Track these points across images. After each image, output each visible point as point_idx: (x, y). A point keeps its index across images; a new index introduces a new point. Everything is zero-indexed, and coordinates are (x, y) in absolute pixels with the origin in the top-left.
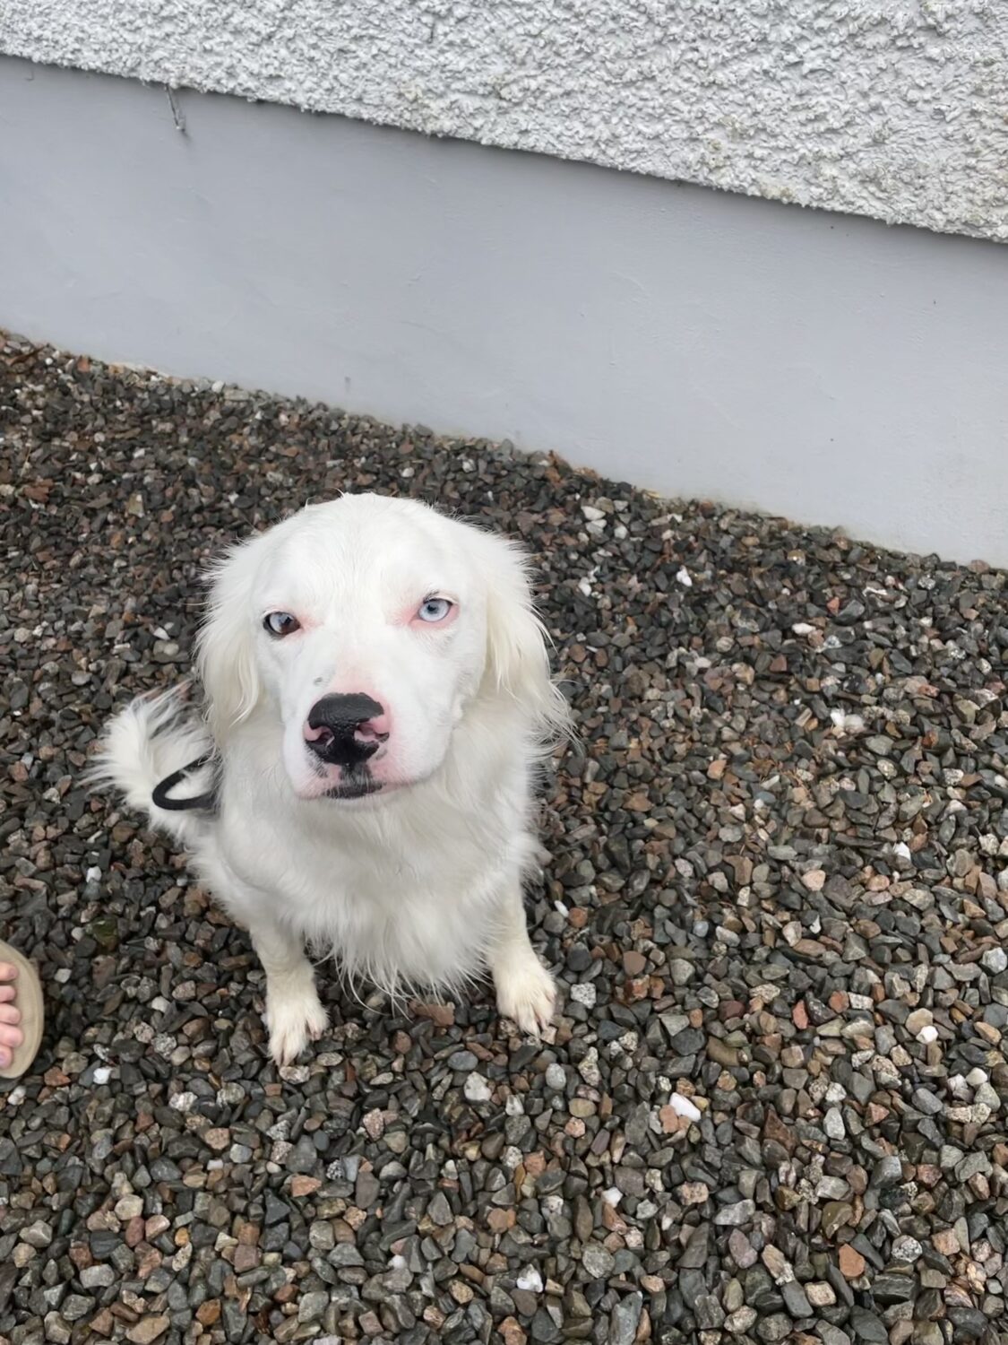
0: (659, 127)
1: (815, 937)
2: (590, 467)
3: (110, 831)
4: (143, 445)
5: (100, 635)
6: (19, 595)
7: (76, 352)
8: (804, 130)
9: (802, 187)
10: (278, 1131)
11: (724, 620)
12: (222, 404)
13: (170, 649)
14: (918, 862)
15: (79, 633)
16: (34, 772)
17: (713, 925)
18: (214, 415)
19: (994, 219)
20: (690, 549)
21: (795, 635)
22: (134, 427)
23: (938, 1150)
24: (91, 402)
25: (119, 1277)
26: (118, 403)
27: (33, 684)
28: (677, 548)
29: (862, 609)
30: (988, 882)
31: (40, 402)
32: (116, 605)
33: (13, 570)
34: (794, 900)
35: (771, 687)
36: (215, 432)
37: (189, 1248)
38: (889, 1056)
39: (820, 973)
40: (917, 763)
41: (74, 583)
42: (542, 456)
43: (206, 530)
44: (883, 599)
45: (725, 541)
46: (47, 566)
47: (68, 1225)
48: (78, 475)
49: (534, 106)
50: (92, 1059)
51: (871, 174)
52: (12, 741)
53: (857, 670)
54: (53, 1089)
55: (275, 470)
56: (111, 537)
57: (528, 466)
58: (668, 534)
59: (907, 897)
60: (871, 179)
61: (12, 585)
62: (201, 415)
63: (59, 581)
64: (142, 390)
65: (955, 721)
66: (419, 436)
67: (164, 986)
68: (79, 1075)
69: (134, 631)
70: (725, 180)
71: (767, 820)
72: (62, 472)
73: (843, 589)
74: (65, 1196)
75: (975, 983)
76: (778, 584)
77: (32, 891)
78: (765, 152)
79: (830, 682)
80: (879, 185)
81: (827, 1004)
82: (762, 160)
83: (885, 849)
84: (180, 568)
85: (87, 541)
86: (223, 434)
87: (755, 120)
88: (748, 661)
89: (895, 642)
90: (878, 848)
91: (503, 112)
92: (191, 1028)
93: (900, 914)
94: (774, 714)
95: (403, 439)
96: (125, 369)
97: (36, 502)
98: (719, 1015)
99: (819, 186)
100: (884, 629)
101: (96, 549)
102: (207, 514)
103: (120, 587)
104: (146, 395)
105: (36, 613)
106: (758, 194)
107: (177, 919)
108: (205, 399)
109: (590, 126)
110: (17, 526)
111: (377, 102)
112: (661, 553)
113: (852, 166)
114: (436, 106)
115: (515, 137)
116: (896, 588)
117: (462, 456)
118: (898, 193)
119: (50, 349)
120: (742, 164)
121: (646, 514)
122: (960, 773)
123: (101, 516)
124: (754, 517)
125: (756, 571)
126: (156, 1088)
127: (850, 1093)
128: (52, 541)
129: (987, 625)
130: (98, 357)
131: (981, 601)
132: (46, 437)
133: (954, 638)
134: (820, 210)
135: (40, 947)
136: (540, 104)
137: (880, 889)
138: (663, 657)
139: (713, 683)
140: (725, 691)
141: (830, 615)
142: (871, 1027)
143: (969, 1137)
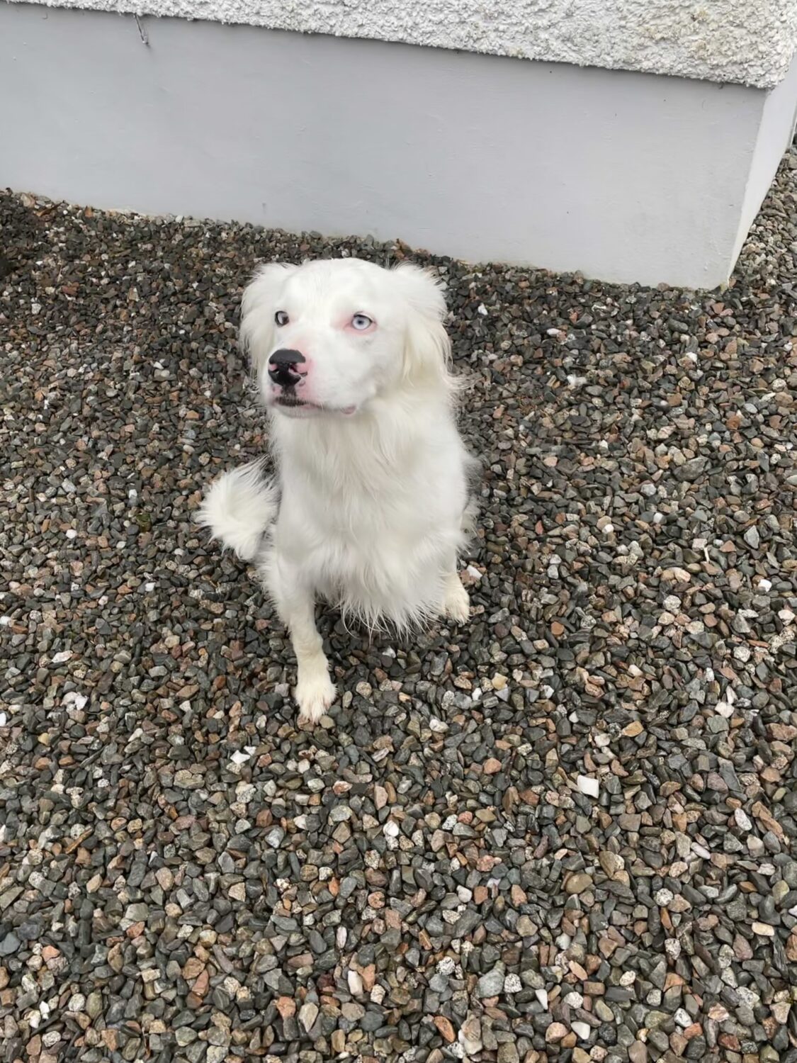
0: (442, 16)
1: (549, 490)
2: (423, 249)
3: (140, 472)
4: (134, 259)
5: (120, 369)
6: (67, 351)
7: (83, 205)
8: (526, 11)
9: (529, 47)
10: (249, 602)
11: (506, 331)
12: (183, 230)
13: (165, 374)
14: (611, 448)
15: (107, 370)
16: (90, 444)
17: (492, 489)
18: (178, 237)
19: (640, 58)
20: (485, 292)
21: (549, 337)
22: (126, 249)
23: (607, 578)
24: (97, 235)
25: (170, 672)
26: (115, 235)
27: (83, 399)
28: (478, 292)
29: (591, 318)
30: (649, 453)
31: (63, 238)
32: (128, 352)
33: (60, 337)
34: (538, 473)
35: (532, 366)
36: (180, 248)
37: (206, 655)
38: (586, 542)
39: (550, 506)
40: (615, 398)
41: (100, 342)
42: (392, 243)
43: (179, 305)
44: (604, 312)
45: (509, 286)
46: (82, 333)
47: (140, 652)
48: (94, 280)
49: (365, 9)
50: (143, 579)
51: (567, 35)
52: (74, 430)
53: (584, 352)
54: (123, 595)
55: (222, 266)
56: (120, 313)
57: (384, 251)
58: (473, 285)
59: (603, 465)
60: (567, 39)
61: (62, 345)
62: (170, 238)
63: (90, 341)
64: (130, 226)
65: (640, 374)
66: (313, 239)
67: (180, 543)
68: (137, 587)
69: (140, 364)
70: (484, 46)
71: (526, 437)
72: (84, 278)
73: (581, 308)
74: (136, 639)
75: (636, 503)
76: (540, 308)
77: (98, 504)
78: (506, 27)
79: (568, 360)
80: (572, 42)
81: (554, 521)
82: (504, 32)
83: (594, 445)
84: (166, 328)
85: (105, 317)
86: (185, 249)
87: (497, 8)
88: (519, 353)
89: (610, 336)
90: (590, 444)
91: (347, 14)
92: (197, 561)
93: (599, 474)
94: (534, 381)
95: (302, 242)
96: (117, 213)
97: (70, 296)
98: (494, 531)
99: (538, 46)
100: (602, 327)
101: (111, 321)
102: (180, 296)
103: (128, 342)
104: (132, 229)
105: (79, 360)
106: (504, 54)
107: (184, 511)
108: (172, 228)
109: (400, 19)
110: (60, 311)
111: (269, 14)
112: (468, 296)
113: (557, 31)
114: (306, 13)
115: (356, 30)
116: (612, 305)
117: (341, 248)
118: (584, 47)
119: (65, 204)
120: (492, 35)
121: (459, 274)
122: (640, 401)
123: (112, 302)
124: (527, 271)
125: (526, 301)
126: (181, 589)
127: (564, 560)
128: (83, 318)
129: (665, 320)
130: (97, 207)
131: (663, 307)
132: (70, 259)
133: (644, 330)
134: (541, 61)
135: (106, 532)
136: (369, 7)
137: (588, 463)
138: (469, 356)
139: (498, 366)
140: (505, 371)
141: (571, 324)
142: (577, 528)
143: (625, 571)
